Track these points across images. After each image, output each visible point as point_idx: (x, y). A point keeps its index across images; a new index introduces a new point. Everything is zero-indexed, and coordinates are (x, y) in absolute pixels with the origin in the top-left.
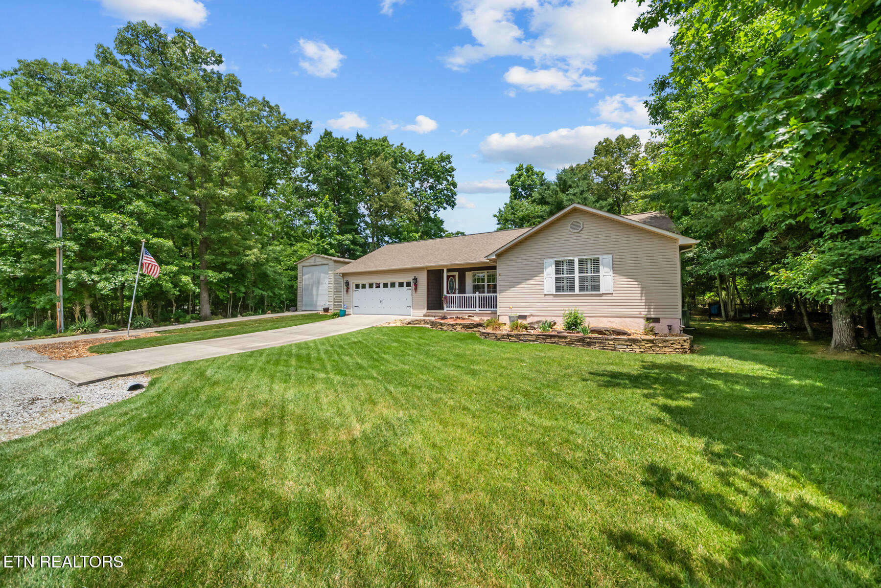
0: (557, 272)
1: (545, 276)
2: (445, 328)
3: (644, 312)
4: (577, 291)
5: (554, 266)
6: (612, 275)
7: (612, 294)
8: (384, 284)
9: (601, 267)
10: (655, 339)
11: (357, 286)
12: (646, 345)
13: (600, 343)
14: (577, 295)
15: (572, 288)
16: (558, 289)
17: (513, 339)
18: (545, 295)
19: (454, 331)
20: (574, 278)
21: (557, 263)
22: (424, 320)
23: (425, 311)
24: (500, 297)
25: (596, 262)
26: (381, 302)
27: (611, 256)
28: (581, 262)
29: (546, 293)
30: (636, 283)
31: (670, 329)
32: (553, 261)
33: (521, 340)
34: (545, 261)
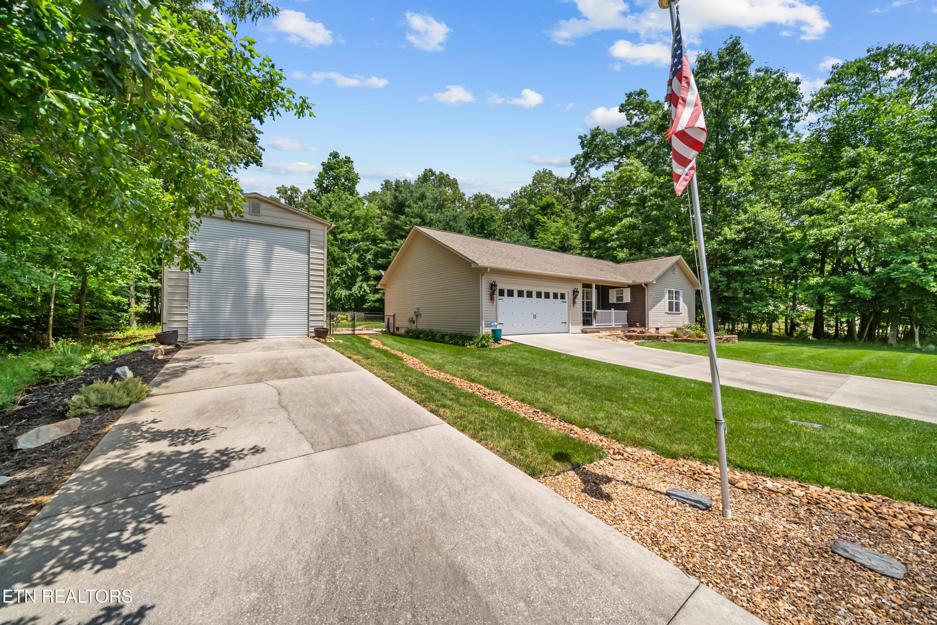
0: (669, 298)
1: (665, 300)
4: (674, 311)
5: (668, 293)
6: (682, 302)
7: (682, 313)
8: (537, 293)
9: (680, 297)
11: (501, 293)
14: (674, 314)
18: (665, 313)
23: (581, 327)
24: (649, 313)
25: (679, 293)
26: (535, 317)
27: (682, 291)
28: (675, 292)
30: (687, 308)
32: (668, 290)
34: (665, 289)
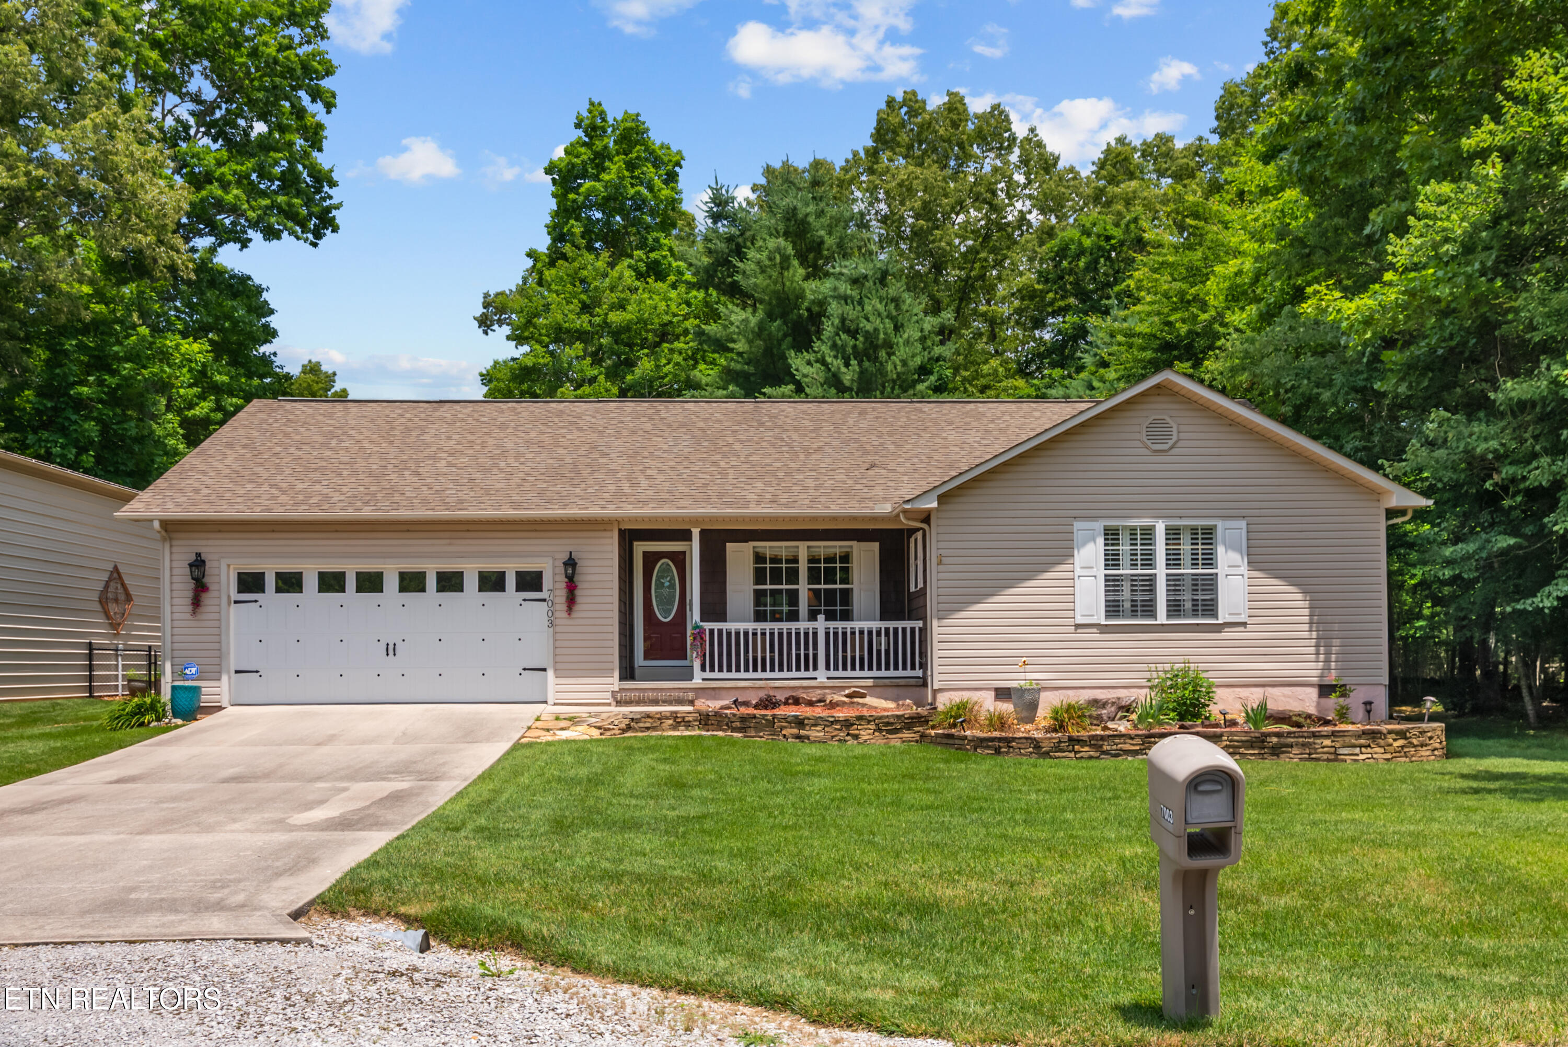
0: (1112, 560)
1: (1079, 571)
2: (816, 733)
3: (1312, 671)
4: (1162, 617)
5: (1101, 541)
6: (1246, 573)
7: (1244, 624)
8: (403, 576)
9: (1221, 550)
10: (1408, 730)
11: (254, 583)
12: (1396, 744)
13: (1304, 745)
14: (1162, 628)
15: (1149, 609)
16: (1113, 609)
17: (1086, 751)
18: (1078, 626)
19: (851, 742)
20: (1152, 579)
21: (1111, 535)
22: (674, 716)
23: (614, 682)
24: (937, 629)
25: (1208, 534)
26: (390, 650)
27: (1243, 524)
28: (1173, 534)
29: (1080, 620)
30: (1300, 596)
31: (1369, 712)
32: (1099, 526)
33: (1104, 753)
34: (1077, 525)
